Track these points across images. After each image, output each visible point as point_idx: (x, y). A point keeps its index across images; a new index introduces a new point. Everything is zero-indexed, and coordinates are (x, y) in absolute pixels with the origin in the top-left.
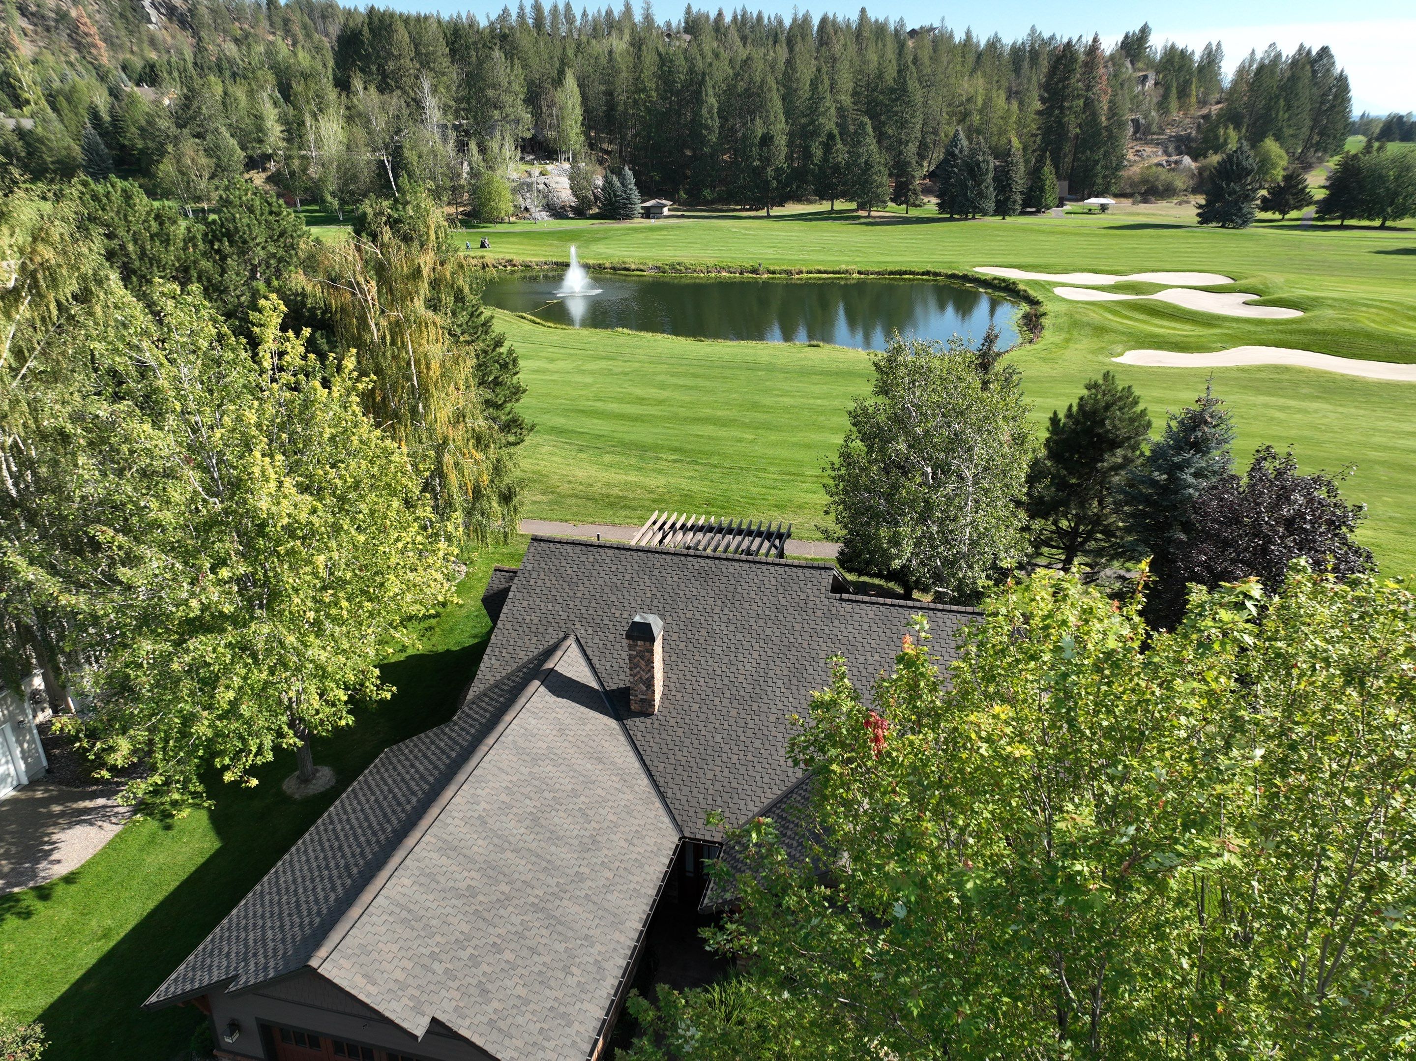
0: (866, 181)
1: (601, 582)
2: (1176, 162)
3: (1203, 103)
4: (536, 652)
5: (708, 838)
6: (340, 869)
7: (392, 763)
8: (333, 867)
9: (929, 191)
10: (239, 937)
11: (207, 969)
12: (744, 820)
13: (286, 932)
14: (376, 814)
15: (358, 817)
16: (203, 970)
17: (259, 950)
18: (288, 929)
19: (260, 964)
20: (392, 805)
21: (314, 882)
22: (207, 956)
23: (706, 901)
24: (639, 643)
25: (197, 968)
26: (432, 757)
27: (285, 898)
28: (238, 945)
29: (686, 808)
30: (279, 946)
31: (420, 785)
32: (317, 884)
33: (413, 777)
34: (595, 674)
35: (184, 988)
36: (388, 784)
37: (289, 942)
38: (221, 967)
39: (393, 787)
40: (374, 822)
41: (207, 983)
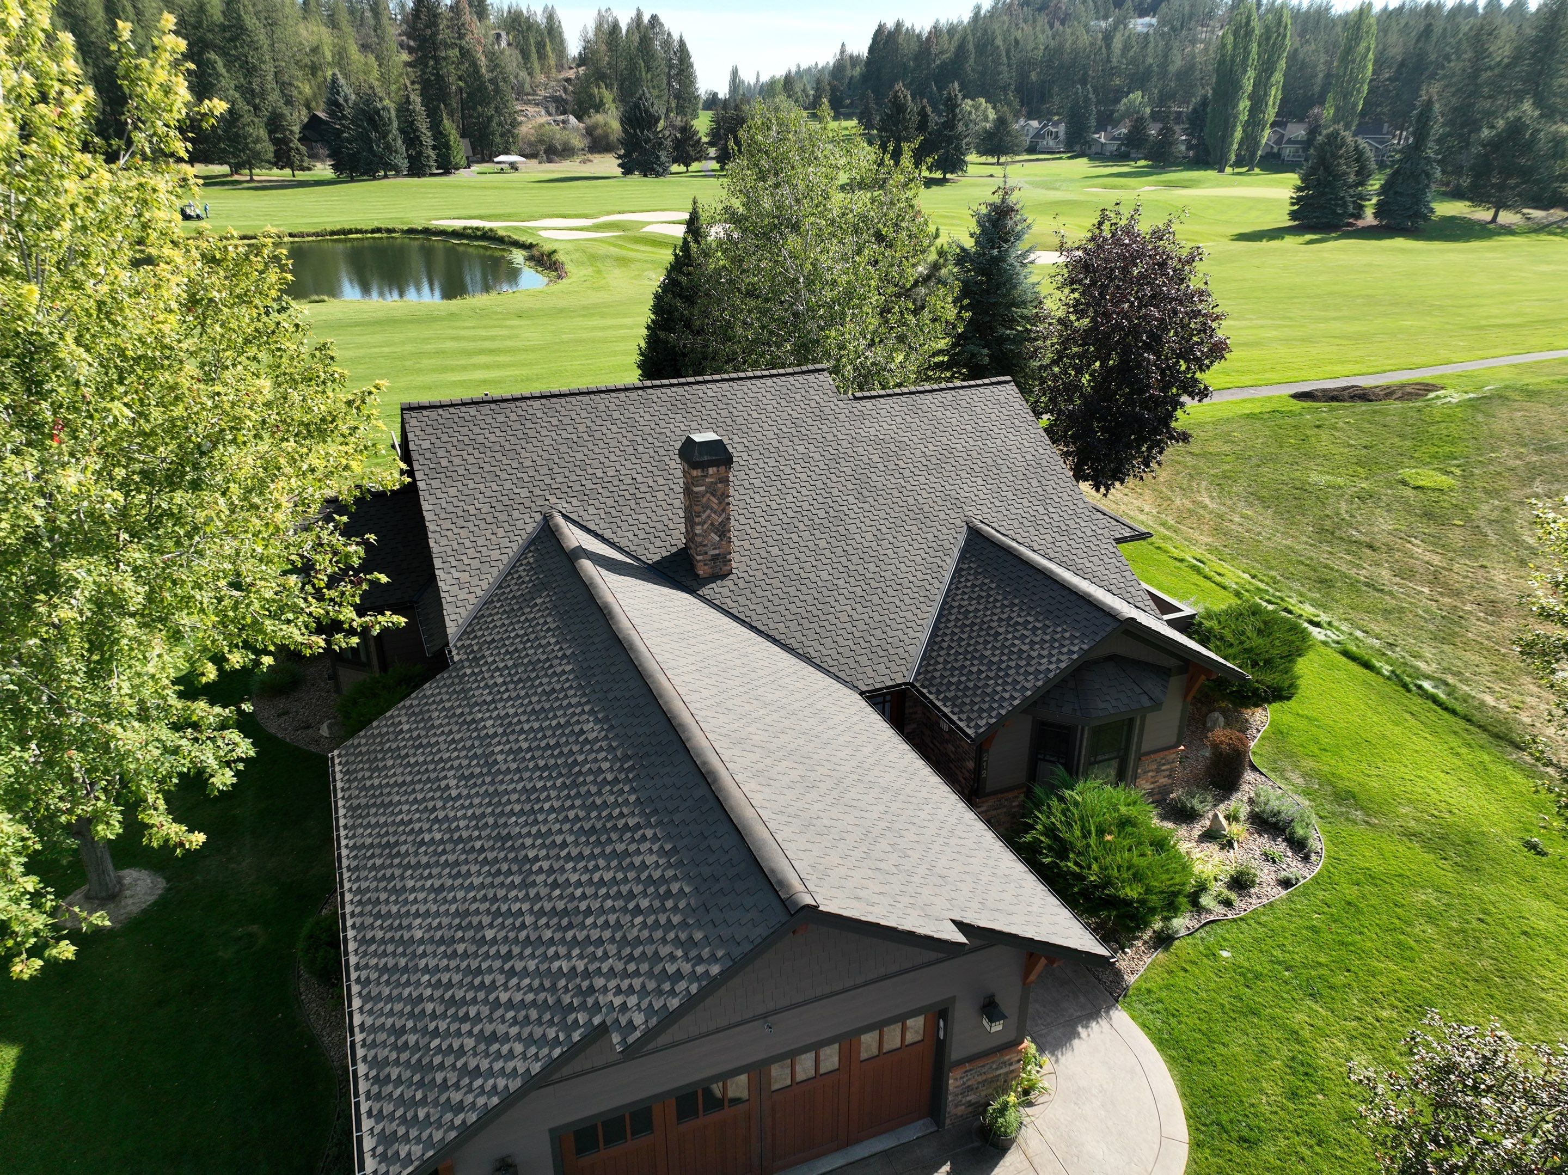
3: (560, 67)
5: (891, 683)
6: (576, 843)
7: (398, 748)
8: (543, 853)
9: (314, 156)
10: (466, 1017)
11: (466, 1081)
12: (917, 650)
13: (613, 938)
14: (512, 781)
15: (463, 806)
16: (457, 1086)
17: (585, 984)
18: (607, 934)
19: (637, 987)
20: (533, 757)
21: (534, 884)
22: (417, 1078)
23: (970, 731)
24: (711, 471)
25: (425, 1097)
26: (505, 696)
27: (489, 934)
28: (491, 1021)
29: (843, 661)
30: (637, 953)
31: (555, 716)
32: (550, 881)
33: (510, 724)
34: (620, 549)
35: (452, 1127)
36: (450, 759)
37: (658, 934)
38: (511, 1055)
39: (479, 752)
40: (529, 786)
41: (518, 1082)
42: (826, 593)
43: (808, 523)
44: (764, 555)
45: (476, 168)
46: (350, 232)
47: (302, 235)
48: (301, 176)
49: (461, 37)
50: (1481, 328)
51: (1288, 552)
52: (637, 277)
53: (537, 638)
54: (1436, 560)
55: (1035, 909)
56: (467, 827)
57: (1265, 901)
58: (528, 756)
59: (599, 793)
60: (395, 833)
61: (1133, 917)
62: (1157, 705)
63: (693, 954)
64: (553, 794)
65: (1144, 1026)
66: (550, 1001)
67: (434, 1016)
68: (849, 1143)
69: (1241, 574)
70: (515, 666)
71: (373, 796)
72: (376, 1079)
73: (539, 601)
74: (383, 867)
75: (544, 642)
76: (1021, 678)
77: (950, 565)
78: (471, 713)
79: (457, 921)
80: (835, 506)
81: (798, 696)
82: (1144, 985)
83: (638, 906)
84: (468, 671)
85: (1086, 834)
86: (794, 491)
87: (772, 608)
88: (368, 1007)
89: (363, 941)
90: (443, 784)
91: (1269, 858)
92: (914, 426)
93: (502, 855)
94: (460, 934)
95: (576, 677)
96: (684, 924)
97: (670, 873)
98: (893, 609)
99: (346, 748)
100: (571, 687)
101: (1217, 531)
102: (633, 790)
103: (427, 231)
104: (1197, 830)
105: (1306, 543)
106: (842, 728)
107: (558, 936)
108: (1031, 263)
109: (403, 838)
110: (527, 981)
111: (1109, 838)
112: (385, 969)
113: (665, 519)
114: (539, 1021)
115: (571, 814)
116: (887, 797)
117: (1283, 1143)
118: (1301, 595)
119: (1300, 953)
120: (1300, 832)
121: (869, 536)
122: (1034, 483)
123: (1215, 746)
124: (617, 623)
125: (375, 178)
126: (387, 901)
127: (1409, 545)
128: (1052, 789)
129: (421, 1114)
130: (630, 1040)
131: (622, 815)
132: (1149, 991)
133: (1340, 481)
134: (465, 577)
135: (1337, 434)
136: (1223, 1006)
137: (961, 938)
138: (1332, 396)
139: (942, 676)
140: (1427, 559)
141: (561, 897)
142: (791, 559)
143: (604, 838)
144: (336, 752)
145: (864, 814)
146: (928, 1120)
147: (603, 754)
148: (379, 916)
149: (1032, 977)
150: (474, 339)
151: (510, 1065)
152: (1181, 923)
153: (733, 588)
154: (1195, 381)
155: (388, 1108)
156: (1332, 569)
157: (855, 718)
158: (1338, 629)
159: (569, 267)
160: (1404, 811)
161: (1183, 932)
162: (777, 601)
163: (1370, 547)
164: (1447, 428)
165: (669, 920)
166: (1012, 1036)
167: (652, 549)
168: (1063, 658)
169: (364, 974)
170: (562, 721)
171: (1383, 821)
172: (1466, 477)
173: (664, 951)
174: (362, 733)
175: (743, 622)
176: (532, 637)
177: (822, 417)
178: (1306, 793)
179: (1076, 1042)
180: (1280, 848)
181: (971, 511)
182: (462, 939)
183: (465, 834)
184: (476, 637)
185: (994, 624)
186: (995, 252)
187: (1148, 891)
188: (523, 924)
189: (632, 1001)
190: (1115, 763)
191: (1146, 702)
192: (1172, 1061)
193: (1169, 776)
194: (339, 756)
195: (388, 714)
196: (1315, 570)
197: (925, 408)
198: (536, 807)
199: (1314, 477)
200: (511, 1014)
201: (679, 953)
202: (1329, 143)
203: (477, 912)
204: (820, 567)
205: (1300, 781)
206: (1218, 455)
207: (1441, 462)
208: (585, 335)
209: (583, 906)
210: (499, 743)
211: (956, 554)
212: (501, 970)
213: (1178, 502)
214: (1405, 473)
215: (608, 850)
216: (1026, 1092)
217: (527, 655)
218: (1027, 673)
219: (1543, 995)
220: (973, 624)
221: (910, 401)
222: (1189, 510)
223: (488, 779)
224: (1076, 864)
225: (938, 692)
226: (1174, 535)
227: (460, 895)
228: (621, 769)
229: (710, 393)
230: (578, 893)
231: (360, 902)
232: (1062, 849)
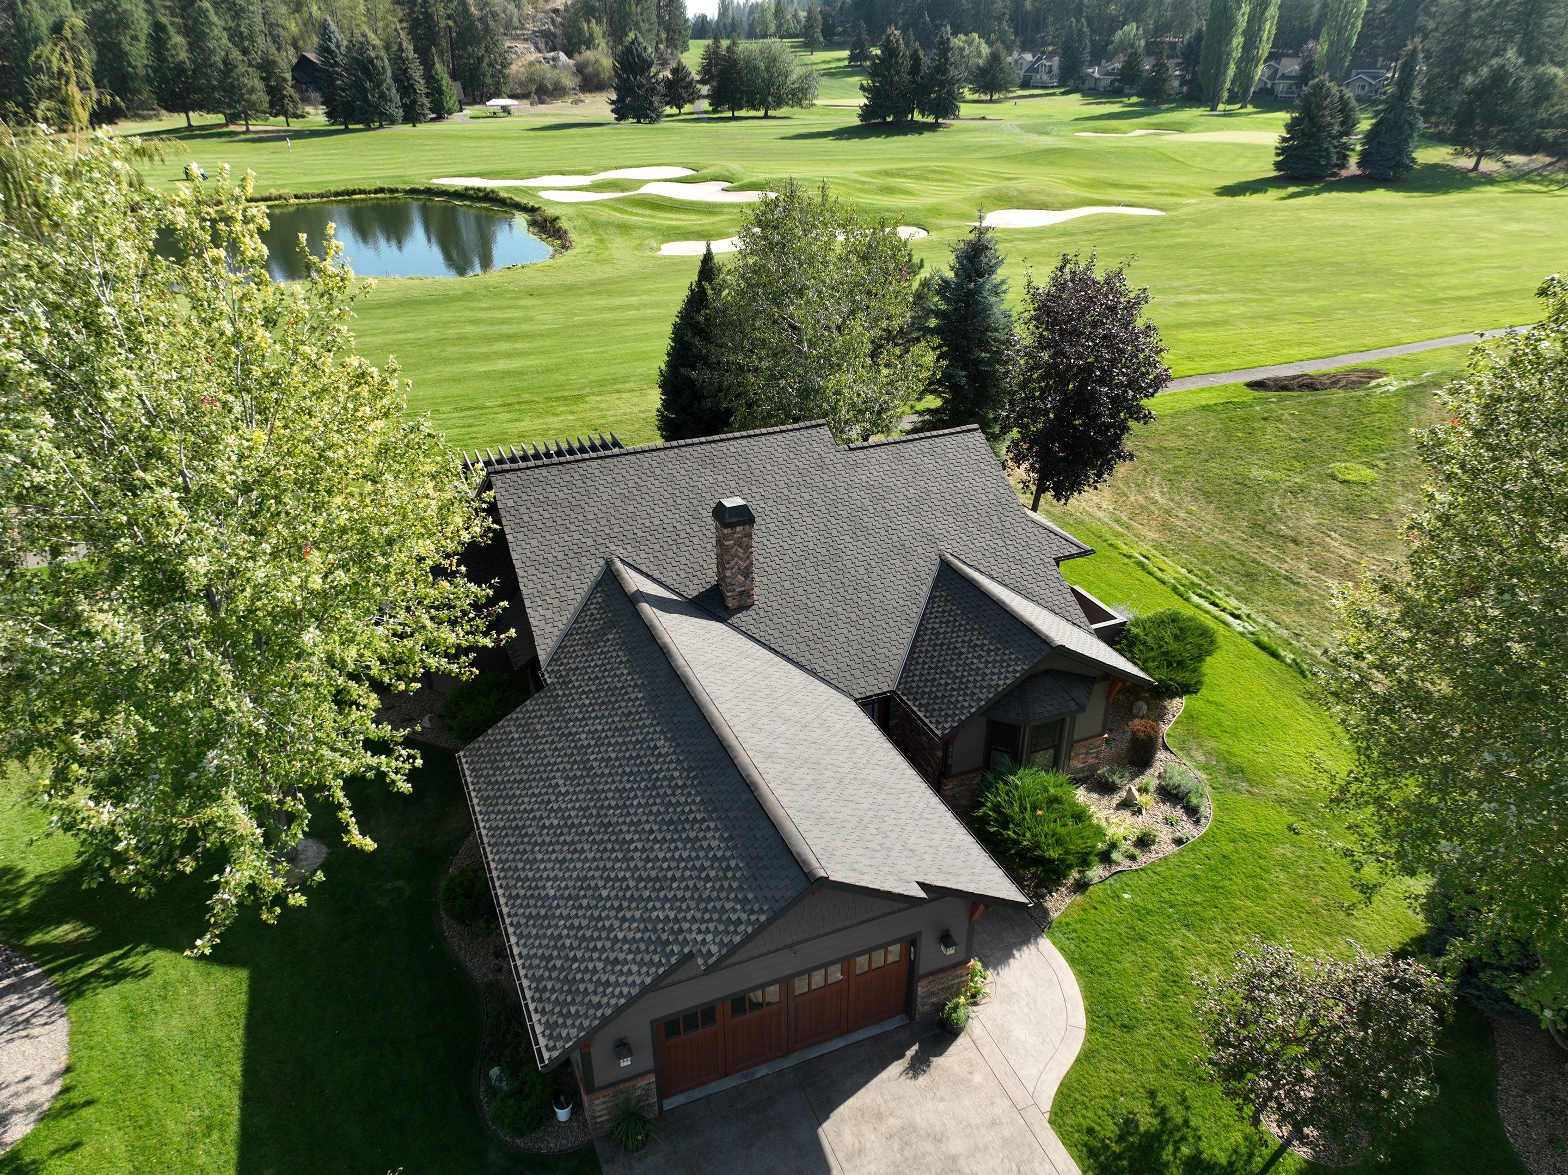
1: (605, 496)
2: (554, 59)
5: (877, 691)
6: (660, 830)
7: (512, 752)
8: (636, 837)
9: (307, 103)
10: (595, 949)
11: (601, 989)
12: (898, 664)
13: (692, 896)
14: (607, 782)
15: (571, 801)
16: (595, 993)
17: (676, 927)
18: (688, 894)
19: (712, 929)
20: (620, 765)
21: (632, 858)
22: (566, 988)
23: (938, 732)
24: (738, 529)
25: (574, 1000)
26: (593, 715)
27: (604, 893)
28: (613, 951)
29: (841, 674)
30: (710, 906)
31: (634, 734)
32: (644, 856)
33: (600, 738)
34: (666, 587)
35: (595, 1017)
36: (555, 763)
37: (723, 895)
38: (630, 972)
39: (578, 759)
40: (620, 787)
41: (637, 990)
42: (828, 619)
43: (813, 560)
44: (779, 588)
45: (469, 111)
46: (354, 192)
47: (306, 196)
48: (296, 125)
50: (1436, 301)
51: (1223, 547)
52: (640, 247)
53: (612, 669)
54: (1349, 553)
55: (977, 871)
56: (577, 816)
57: (1161, 855)
58: (617, 764)
59: (674, 794)
60: (521, 818)
61: (1055, 872)
62: (1082, 708)
63: (748, 908)
64: (639, 793)
65: (1062, 950)
66: (653, 938)
67: (572, 948)
68: (848, 1031)
69: (1180, 569)
70: (597, 690)
71: (499, 789)
72: (537, 989)
73: (610, 637)
74: (516, 843)
75: (618, 672)
76: (977, 691)
77: (925, 591)
78: (567, 727)
79: (579, 884)
80: (834, 544)
81: (808, 709)
82: (1064, 920)
83: (708, 875)
84: (560, 693)
85: (1023, 810)
86: (801, 533)
87: (786, 633)
88: (522, 942)
89: (510, 897)
90: (554, 782)
91: (1168, 822)
92: (897, 472)
93: (606, 837)
94: (582, 893)
95: (647, 704)
96: (740, 888)
97: (728, 854)
98: (881, 631)
99: (469, 749)
100: (644, 711)
101: (1165, 527)
102: (698, 793)
103: (429, 192)
104: (1116, 799)
105: (1239, 538)
106: (841, 734)
107: (654, 895)
108: (1005, 292)
109: (528, 823)
110: (635, 925)
111: (1039, 812)
112: (530, 916)
113: (700, 560)
114: (647, 951)
115: (654, 809)
116: (874, 791)
117: (1151, 1028)
118: (1229, 589)
119: (1183, 894)
120: (1194, 801)
121: (862, 570)
122: (995, 519)
123: (1134, 733)
124: (675, 661)
126: (524, 869)
127: (1328, 539)
128: (1000, 776)
129: (573, 1010)
130: (710, 962)
131: (691, 811)
132: (1067, 924)
133: (1276, 476)
134: (549, 614)
135: (1281, 426)
136: (1120, 934)
137: (922, 894)
138: (1281, 385)
139: (918, 687)
140: (1341, 552)
141: (653, 868)
142: (800, 591)
143: (680, 827)
144: (461, 753)
145: (858, 806)
146: (903, 1016)
147: (674, 765)
148: (519, 879)
149: (976, 917)
150: (492, 322)
151: (630, 979)
152: (1096, 872)
153: (755, 617)
154: (1140, 408)
155: (548, 1007)
156: (1258, 563)
157: (852, 724)
158: (1255, 621)
159: (573, 236)
160: (1279, 782)
161: (1096, 880)
162: (789, 627)
163: (1295, 541)
164: (1380, 420)
165: (730, 885)
166: (962, 957)
167: (692, 587)
168: (1009, 675)
169: (515, 920)
170: (640, 738)
171: (1263, 791)
172: (1390, 469)
173: (728, 905)
174: (480, 739)
175: (763, 645)
176: (609, 667)
177: (823, 467)
178: (1205, 768)
179: (1012, 961)
180: (1179, 813)
181: (943, 546)
182: (585, 896)
183: (576, 821)
184: (562, 664)
185: (959, 645)
186: (972, 286)
187: (1067, 852)
188: (628, 886)
189: (709, 938)
190: (1051, 751)
191: (1073, 707)
192: (1079, 974)
193: (1096, 758)
194: (465, 756)
195: (500, 724)
196: (1244, 565)
197: (907, 455)
198: (628, 803)
199: (1255, 472)
200: (626, 947)
201: (739, 907)
202: (1314, 95)
203: (593, 877)
204: (823, 597)
205: (1201, 758)
206: (1172, 449)
207: (1367, 455)
208: (595, 317)
209: (670, 875)
210: (593, 753)
211: (930, 582)
212: (616, 918)
213: (1132, 498)
214: (1336, 466)
215: (684, 836)
216: (973, 996)
217: (606, 682)
218: (982, 687)
219: (1355, 923)
220: (943, 644)
221: (894, 449)
222: (1141, 507)
223: (588, 781)
224: (1015, 832)
225: (915, 700)
226: (1125, 532)
227: (579, 865)
228: (688, 777)
230: (665, 865)
231: (503, 869)
232: (1005, 821)
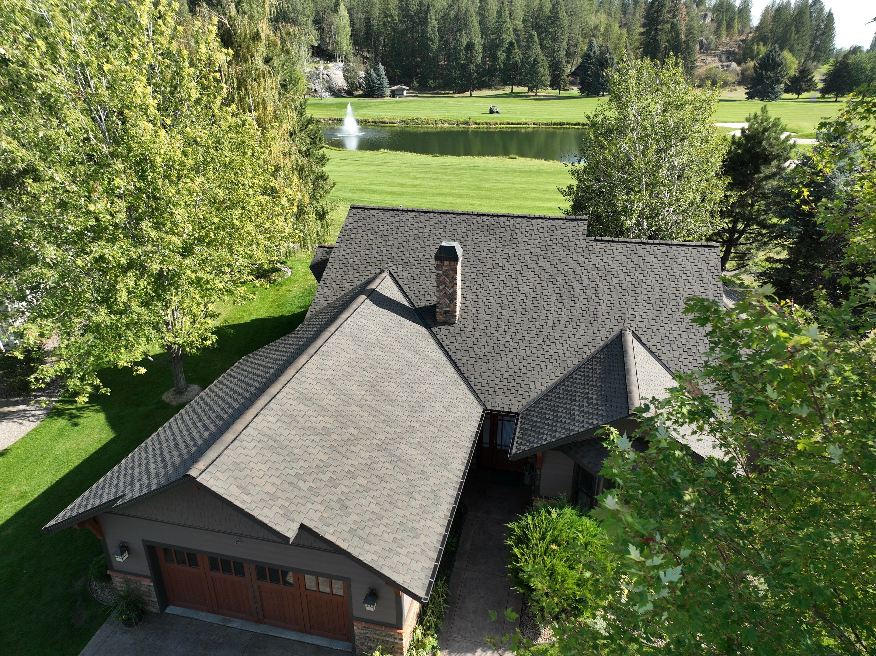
0: (534, 72)
1: (406, 234)
2: (727, 66)
3: (741, 32)
4: (359, 283)
5: (506, 409)
9: (572, 83)
12: (536, 397)
15: (224, 391)
16: (96, 498)
23: (514, 451)
29: (486, 388)
34: (406, 295)
43: (517, 305)
44: (480, 318)
49: (674, 17)
59: (238, 401)
67: (126, 469)
68: (305, 631)
70: (299, 337)
76: (559, 430)
77: (591, 351)
80: (540, 300)
81: (416, 395)
86: (520, 287)
87: (466, 348)
92: (625, 263)
93: (203, 415)
98: (537, 369)
102: (241, 403)
106: (423, 419)
111: (555, 547)
116: (384, 459)
121: (550, 323)
125: (598, 96)
139: (533, 415)
153: (451, 331)
162: (471, 345)
166: (394, 621)
167: (423, 301)
168: (586, 425)
170: (273, 366)
177: (566, 248)
184: (310, 321)
185: (578, 394)
189: (137, 489)
197: (640, 253)
204: (509, 333)
211: (599, 346)
212: (148, 460)
217: (305, 334)
218: (564, 428)
220: (571, 391)
225: (523, 423)
227: (182, 426)
228: (251, 393)
229: (507, 223)
